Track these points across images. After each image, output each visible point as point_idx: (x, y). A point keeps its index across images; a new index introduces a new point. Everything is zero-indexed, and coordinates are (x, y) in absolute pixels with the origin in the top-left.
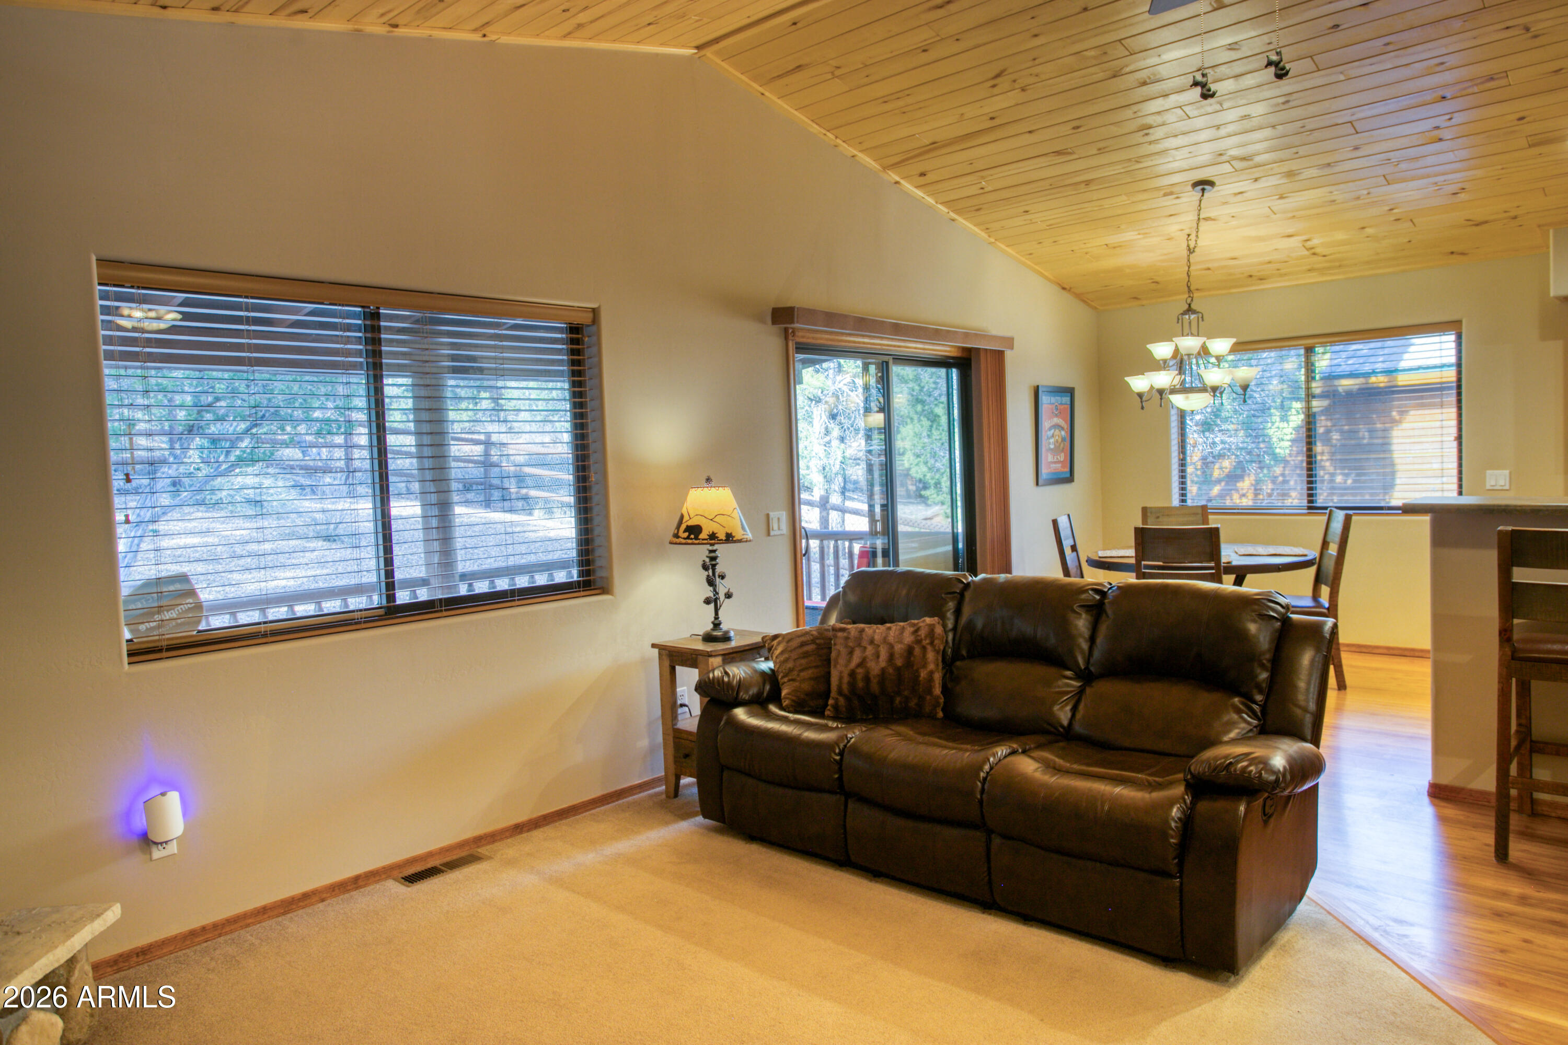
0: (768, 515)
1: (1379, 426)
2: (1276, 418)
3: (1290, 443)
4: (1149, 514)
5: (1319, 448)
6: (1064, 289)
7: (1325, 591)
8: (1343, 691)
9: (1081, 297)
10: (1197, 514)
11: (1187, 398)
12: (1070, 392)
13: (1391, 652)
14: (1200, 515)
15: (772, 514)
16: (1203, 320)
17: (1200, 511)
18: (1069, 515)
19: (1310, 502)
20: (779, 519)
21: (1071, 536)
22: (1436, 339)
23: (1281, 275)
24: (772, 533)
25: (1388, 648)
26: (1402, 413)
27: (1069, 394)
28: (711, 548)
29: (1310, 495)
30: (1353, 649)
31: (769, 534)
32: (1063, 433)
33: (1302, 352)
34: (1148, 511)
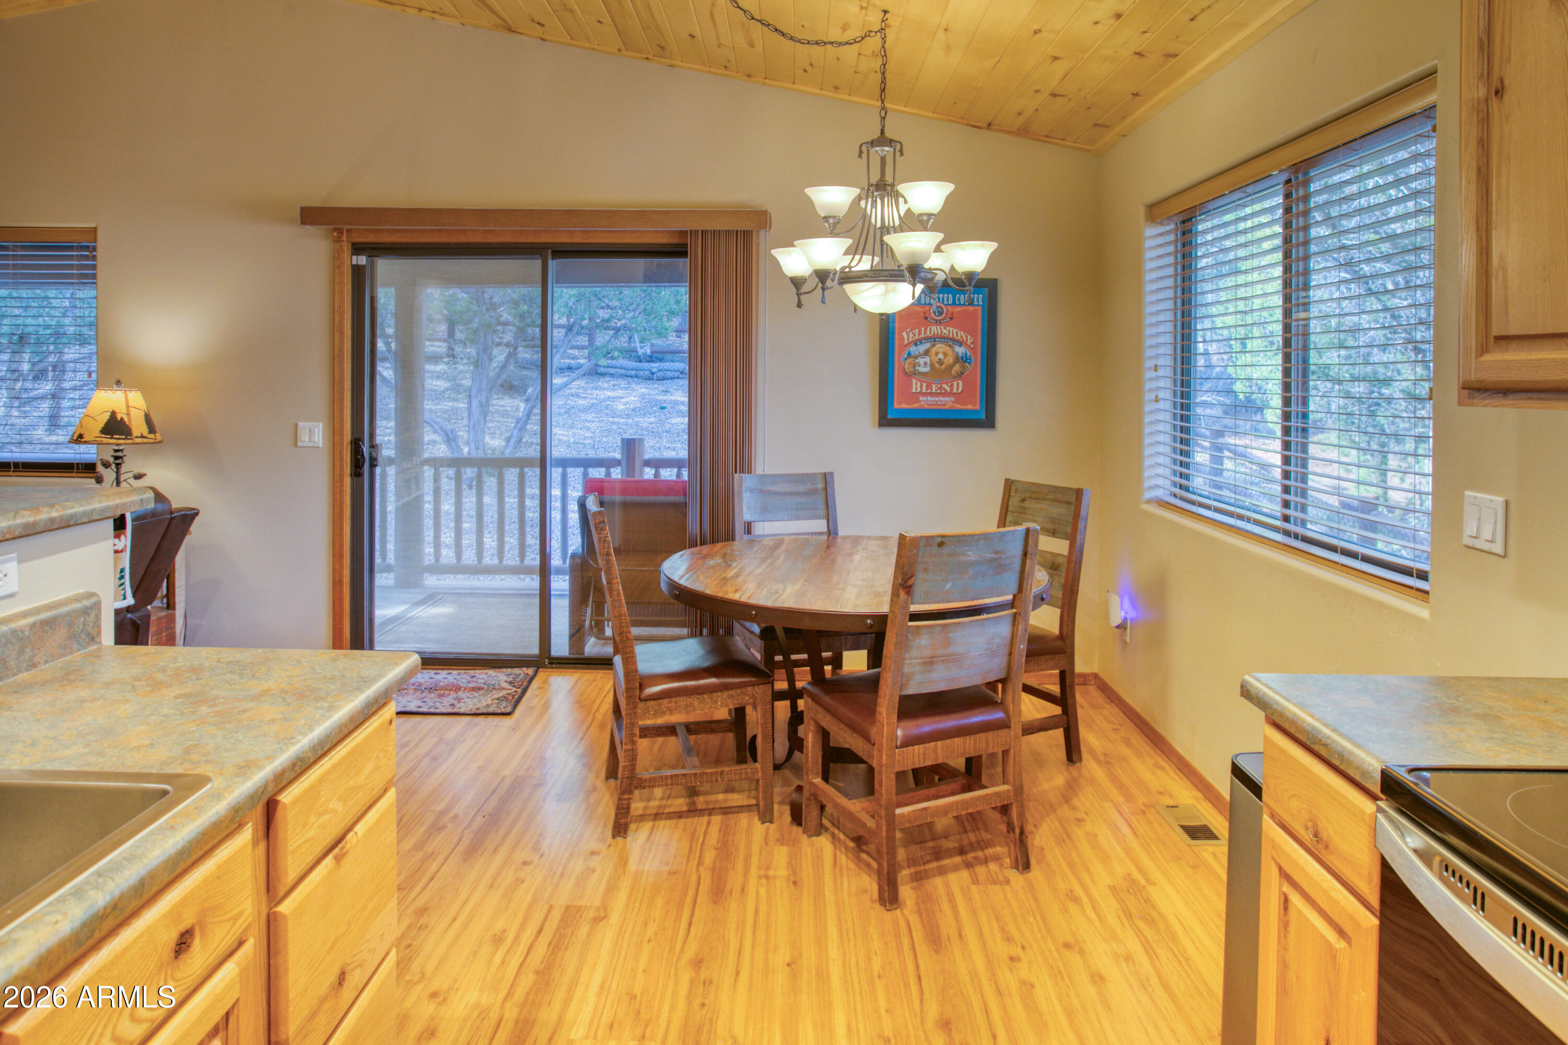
0: (296, 425)
15: (300, 424)
16: (902, 154)
20: (310, 430)
24: (300, 444)
28: (116, 448)
31: (296, 445)
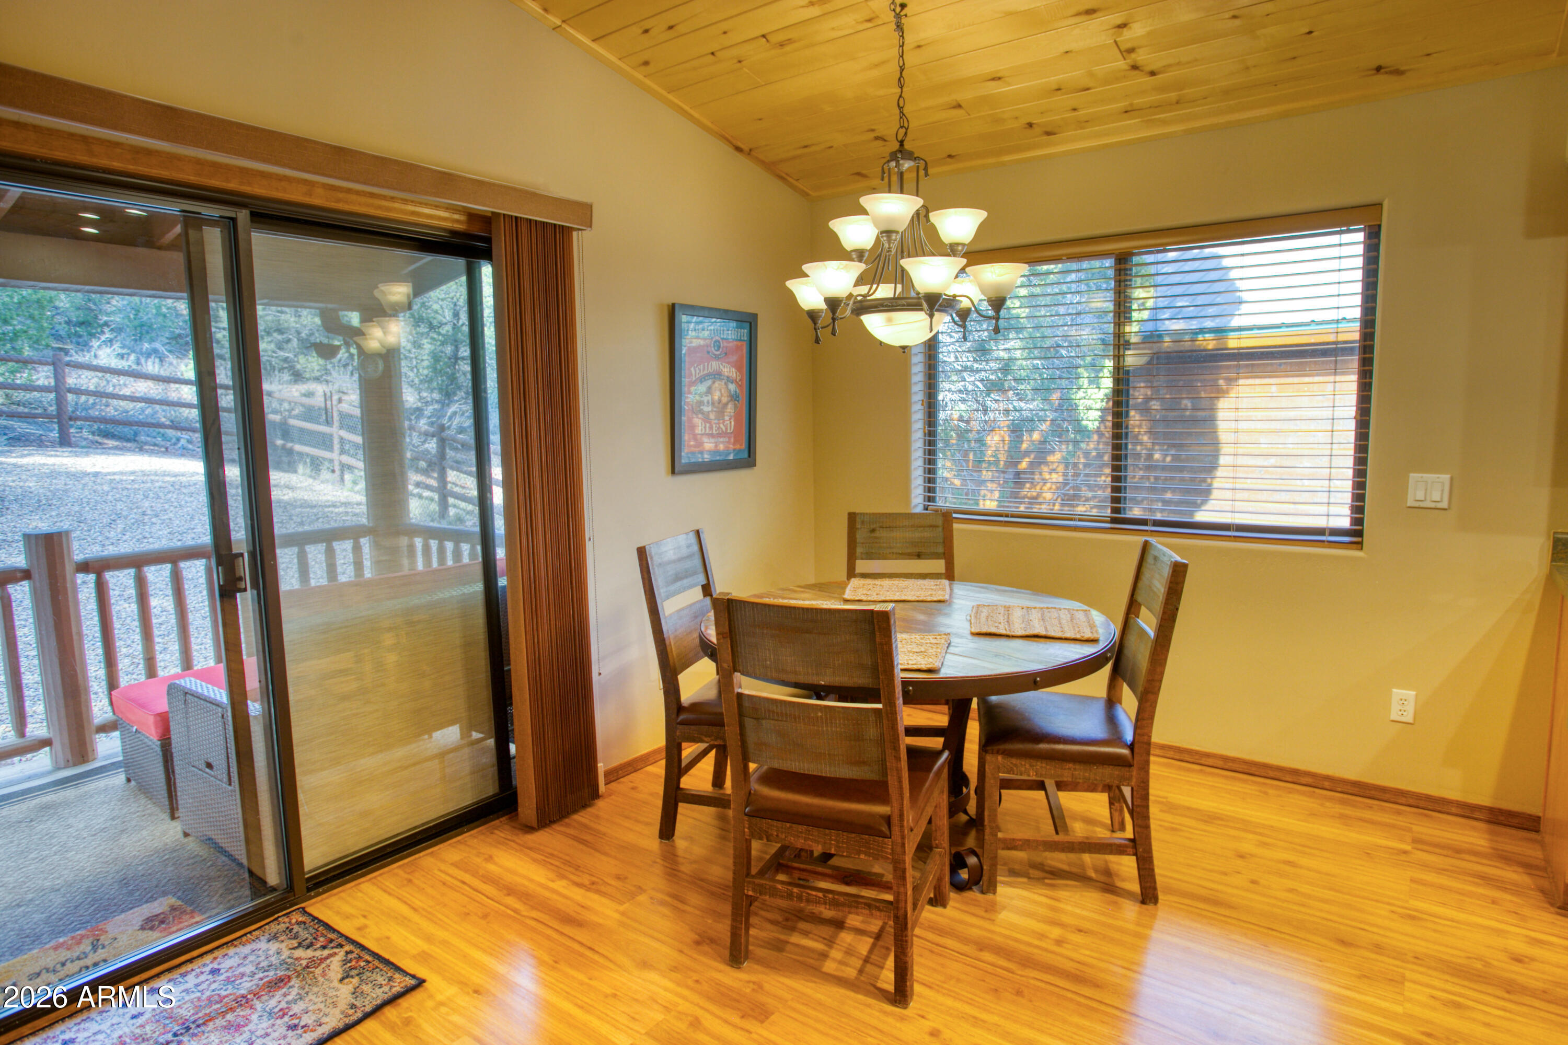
1: (1203, 395)
2: (1084, 382)
3: (1099, 413)
4: (858, 526)
5: (1135, 418)
6: (738, 149)
7: (1129, 702)
8: (1150, 907)
9: (772, 167)
10: (936, 526)
11: (889, 320)
12: (749, 322)
13: (1229, 765)
14: (940, 529)
17: (940, 521)
18: (698, 533)
19: (1115, 510)
21: (701, 569)
22: (1335, 239)
23: (1083, 123)
25: (1226, 759)
26: (1229, 381)
27: (748, 325)
29: (1115, 500)
30: (1171, 754)
32: (732, 387)
33: (1109, 262)
34: (858, 520)
